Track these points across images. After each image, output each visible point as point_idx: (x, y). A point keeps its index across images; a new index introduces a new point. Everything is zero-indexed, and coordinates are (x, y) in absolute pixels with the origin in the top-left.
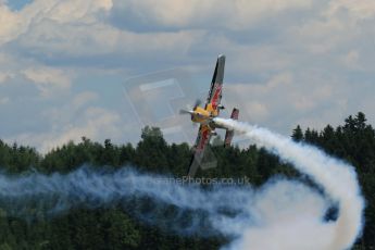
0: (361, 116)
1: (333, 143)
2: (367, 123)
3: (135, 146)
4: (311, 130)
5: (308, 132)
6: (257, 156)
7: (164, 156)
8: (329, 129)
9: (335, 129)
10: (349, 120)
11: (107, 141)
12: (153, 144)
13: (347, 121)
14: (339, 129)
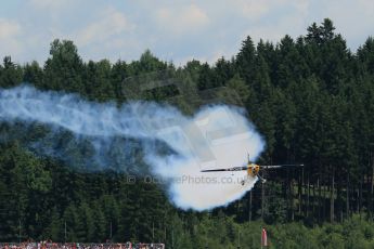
0: (328, 23)
1: (293, 58)
2: (336, 32)
3: (42, 65)
4: (265, 42)
5: (261, 44)
6: (197, 76)
7: (79, 77)
8: (287, 41)
9: (295, 41)
10: (313, 29)
11: (6, 60)
12: (65, 62)
13: (310, 29)
14: (300, 40)
